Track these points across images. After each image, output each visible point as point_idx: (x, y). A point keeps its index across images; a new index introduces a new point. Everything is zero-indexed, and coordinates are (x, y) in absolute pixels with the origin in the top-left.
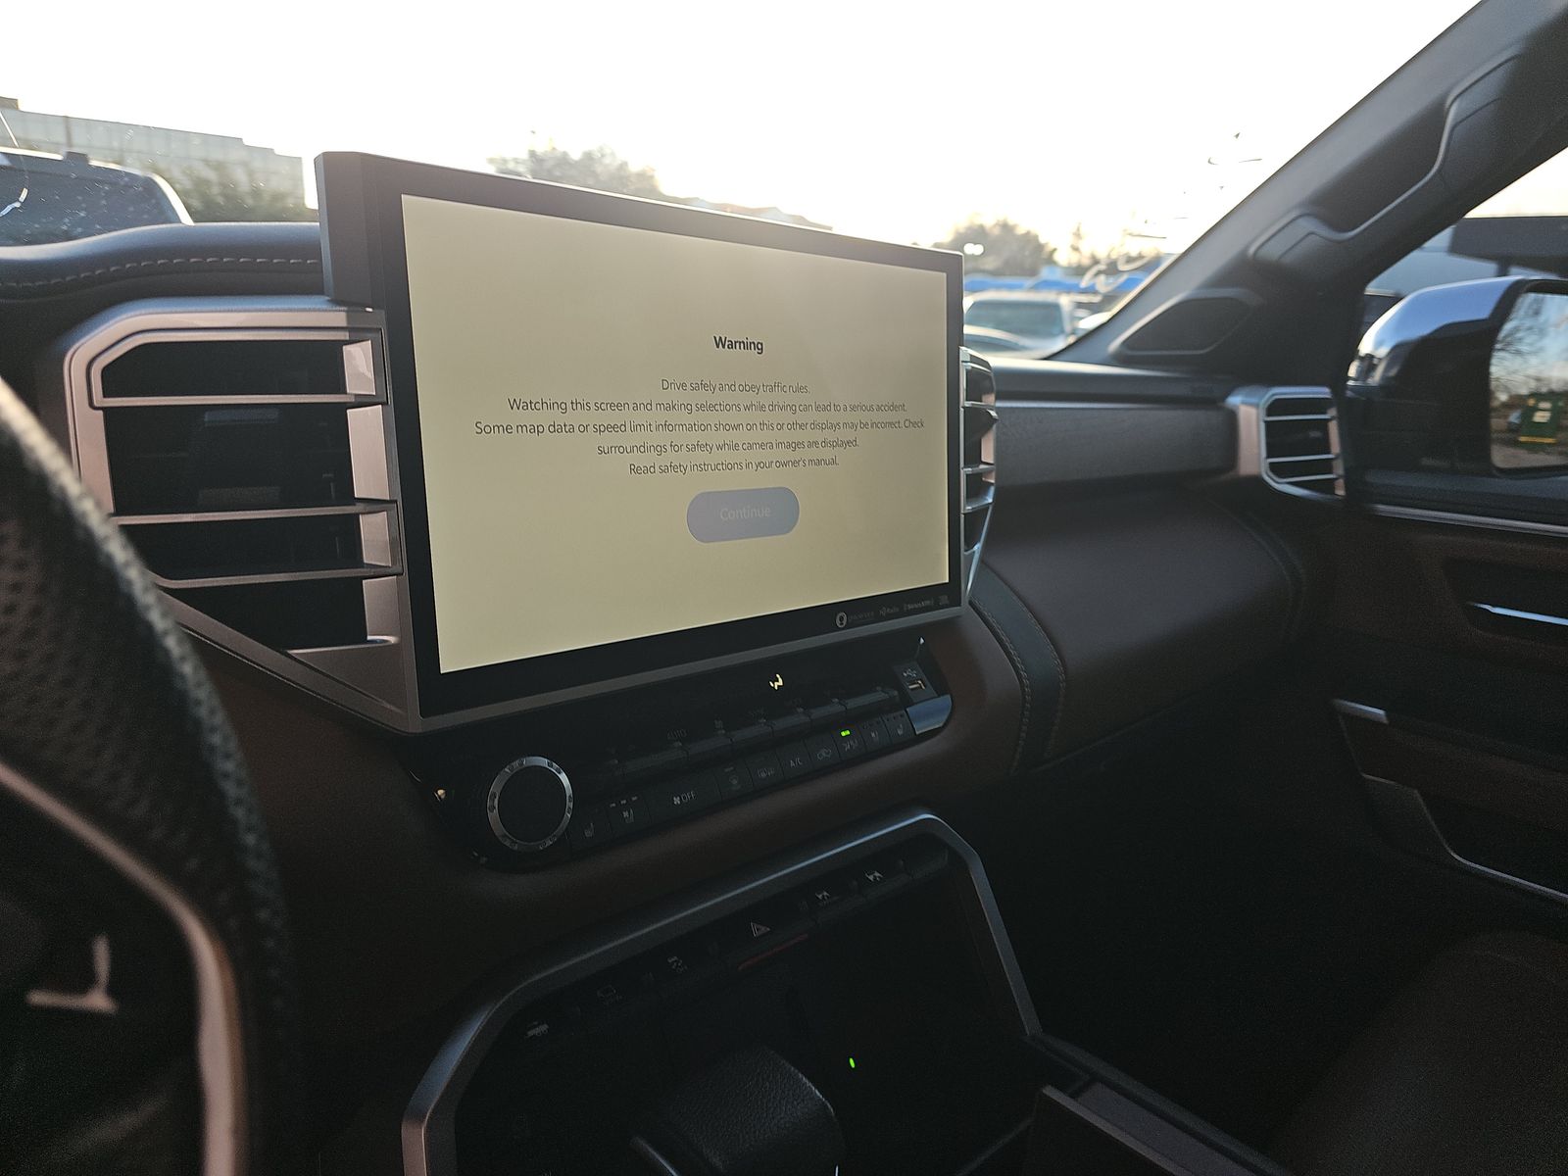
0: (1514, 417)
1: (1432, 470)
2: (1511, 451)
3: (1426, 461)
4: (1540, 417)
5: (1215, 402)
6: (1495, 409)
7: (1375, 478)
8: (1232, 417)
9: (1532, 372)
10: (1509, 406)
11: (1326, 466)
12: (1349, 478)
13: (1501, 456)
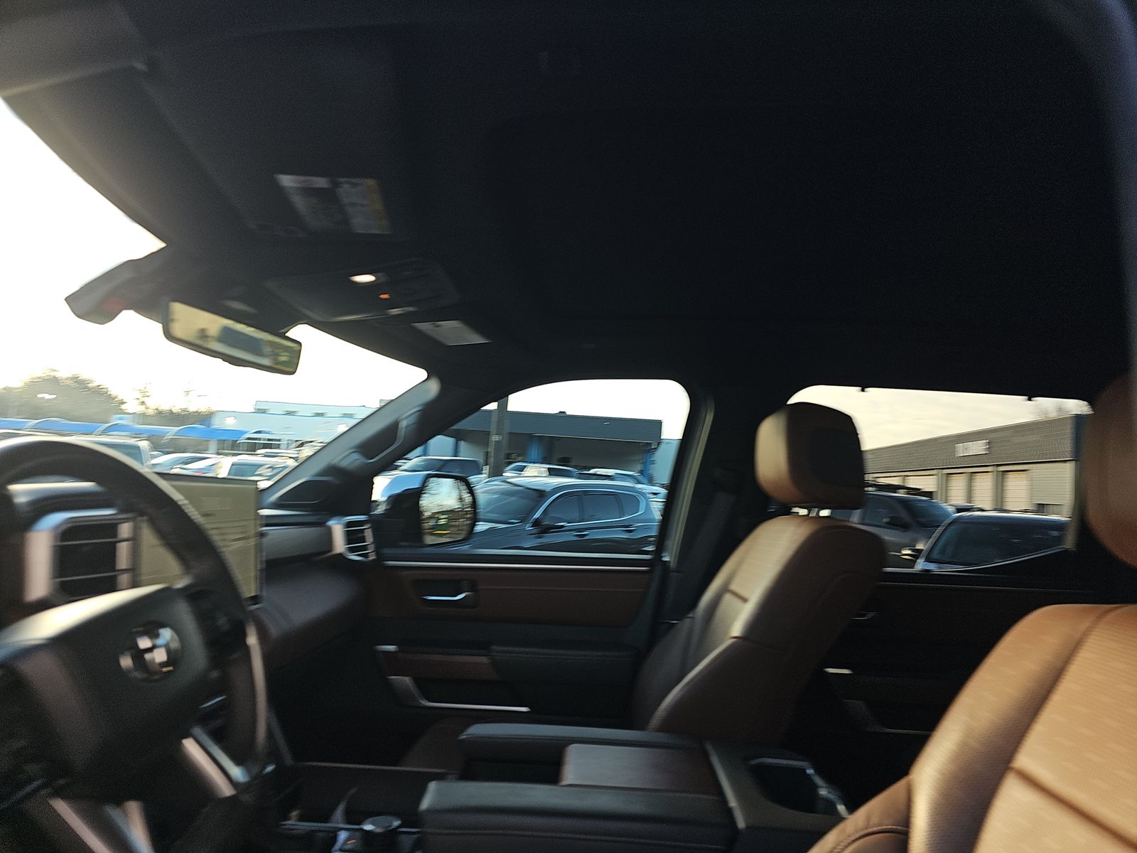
0: (432, 523)
1: (405, 547)
2: (433, 537)
3: (403, 544)
4: (442, 522)
5: (321, 524)
6: (424, 520)
7: (386, 551)
8: (329, 531)
9: (439, 502)
10: (430, 517)
11: (365, 548)
12: (377, 551)
13: (429, 540)
